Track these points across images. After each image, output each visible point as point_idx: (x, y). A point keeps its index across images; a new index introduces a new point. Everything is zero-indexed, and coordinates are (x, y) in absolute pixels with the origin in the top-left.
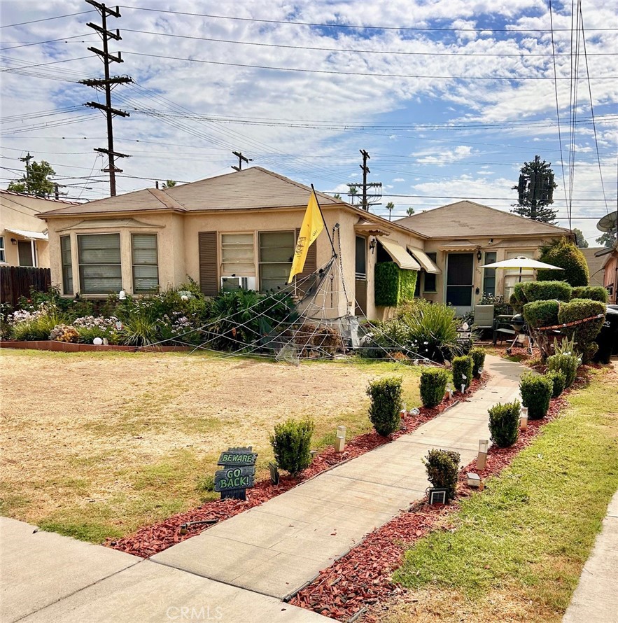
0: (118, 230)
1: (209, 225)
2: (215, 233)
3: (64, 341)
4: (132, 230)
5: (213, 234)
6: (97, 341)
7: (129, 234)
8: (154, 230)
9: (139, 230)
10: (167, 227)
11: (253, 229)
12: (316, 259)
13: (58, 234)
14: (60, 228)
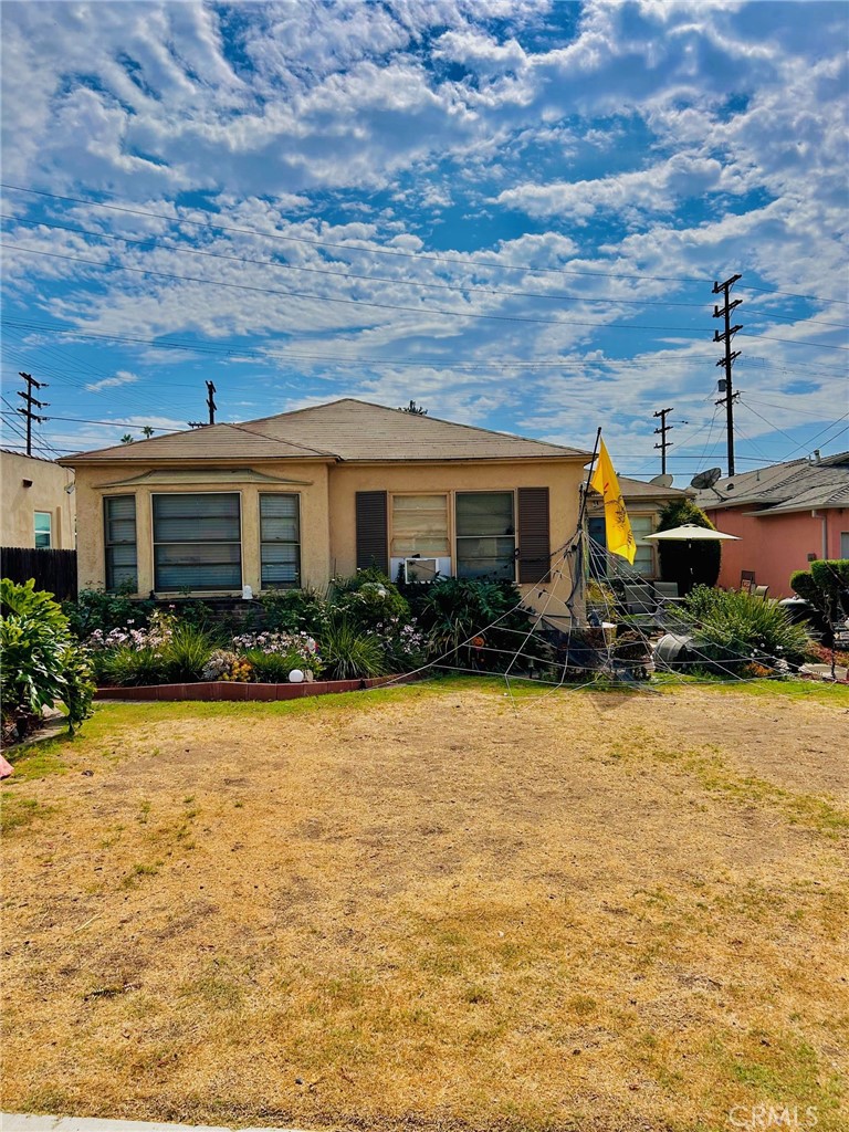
0: (238, 487)
1: (373, 483)
2: (384, 494)
3: (238, 680)
4: (262, 487)
5: (381, 496)
6: (296, 675)
7: (257, 494)
8: (295, 488)
9: (272, 488)
10: (315, 484)
11: (448, 488)
12: (548, 531)
13: (97, 492)
14: (102, 482)
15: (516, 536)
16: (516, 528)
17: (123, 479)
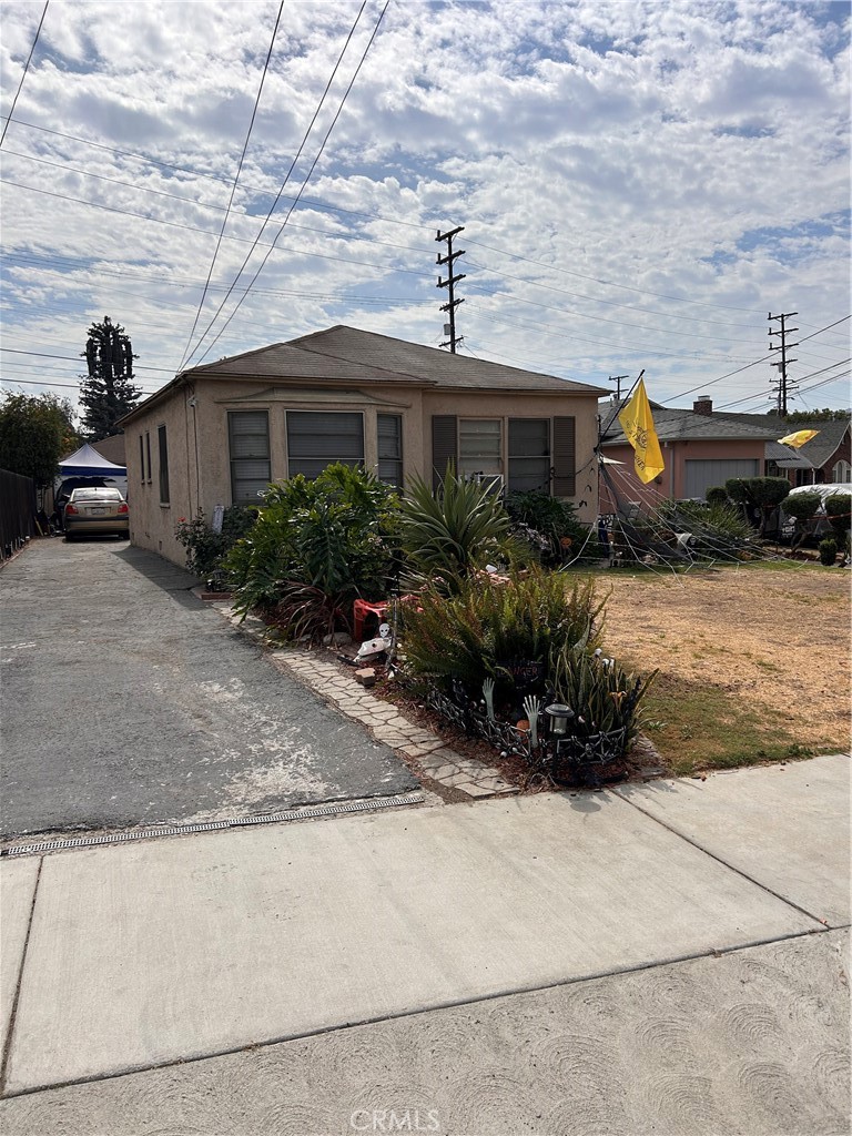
0: (362, 407)
1: (447, 408)
2: (454, 418)
4: (380, 408)
7: (376, 414)
8: (400, 410)
9: (385, 409)
10: (414, 407)
11: (503, 414)
12: (574, 452)
13: (221, 406)
14: (226, 397)
15: (552, 456)
16: (552, 450)
17: (244, 394)
